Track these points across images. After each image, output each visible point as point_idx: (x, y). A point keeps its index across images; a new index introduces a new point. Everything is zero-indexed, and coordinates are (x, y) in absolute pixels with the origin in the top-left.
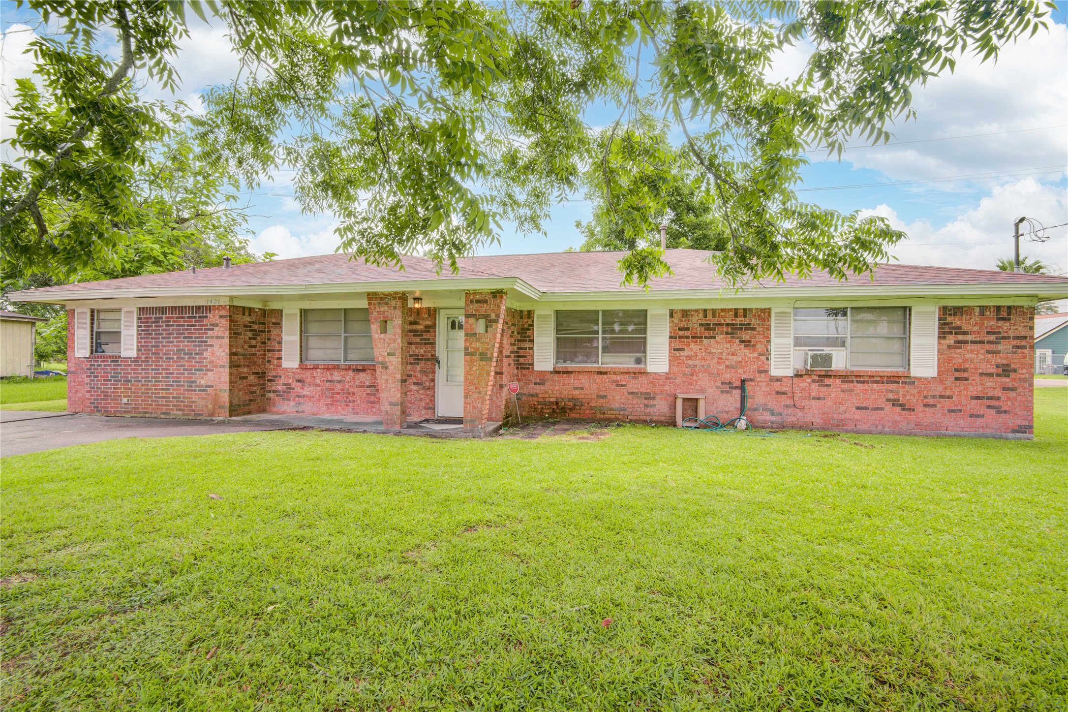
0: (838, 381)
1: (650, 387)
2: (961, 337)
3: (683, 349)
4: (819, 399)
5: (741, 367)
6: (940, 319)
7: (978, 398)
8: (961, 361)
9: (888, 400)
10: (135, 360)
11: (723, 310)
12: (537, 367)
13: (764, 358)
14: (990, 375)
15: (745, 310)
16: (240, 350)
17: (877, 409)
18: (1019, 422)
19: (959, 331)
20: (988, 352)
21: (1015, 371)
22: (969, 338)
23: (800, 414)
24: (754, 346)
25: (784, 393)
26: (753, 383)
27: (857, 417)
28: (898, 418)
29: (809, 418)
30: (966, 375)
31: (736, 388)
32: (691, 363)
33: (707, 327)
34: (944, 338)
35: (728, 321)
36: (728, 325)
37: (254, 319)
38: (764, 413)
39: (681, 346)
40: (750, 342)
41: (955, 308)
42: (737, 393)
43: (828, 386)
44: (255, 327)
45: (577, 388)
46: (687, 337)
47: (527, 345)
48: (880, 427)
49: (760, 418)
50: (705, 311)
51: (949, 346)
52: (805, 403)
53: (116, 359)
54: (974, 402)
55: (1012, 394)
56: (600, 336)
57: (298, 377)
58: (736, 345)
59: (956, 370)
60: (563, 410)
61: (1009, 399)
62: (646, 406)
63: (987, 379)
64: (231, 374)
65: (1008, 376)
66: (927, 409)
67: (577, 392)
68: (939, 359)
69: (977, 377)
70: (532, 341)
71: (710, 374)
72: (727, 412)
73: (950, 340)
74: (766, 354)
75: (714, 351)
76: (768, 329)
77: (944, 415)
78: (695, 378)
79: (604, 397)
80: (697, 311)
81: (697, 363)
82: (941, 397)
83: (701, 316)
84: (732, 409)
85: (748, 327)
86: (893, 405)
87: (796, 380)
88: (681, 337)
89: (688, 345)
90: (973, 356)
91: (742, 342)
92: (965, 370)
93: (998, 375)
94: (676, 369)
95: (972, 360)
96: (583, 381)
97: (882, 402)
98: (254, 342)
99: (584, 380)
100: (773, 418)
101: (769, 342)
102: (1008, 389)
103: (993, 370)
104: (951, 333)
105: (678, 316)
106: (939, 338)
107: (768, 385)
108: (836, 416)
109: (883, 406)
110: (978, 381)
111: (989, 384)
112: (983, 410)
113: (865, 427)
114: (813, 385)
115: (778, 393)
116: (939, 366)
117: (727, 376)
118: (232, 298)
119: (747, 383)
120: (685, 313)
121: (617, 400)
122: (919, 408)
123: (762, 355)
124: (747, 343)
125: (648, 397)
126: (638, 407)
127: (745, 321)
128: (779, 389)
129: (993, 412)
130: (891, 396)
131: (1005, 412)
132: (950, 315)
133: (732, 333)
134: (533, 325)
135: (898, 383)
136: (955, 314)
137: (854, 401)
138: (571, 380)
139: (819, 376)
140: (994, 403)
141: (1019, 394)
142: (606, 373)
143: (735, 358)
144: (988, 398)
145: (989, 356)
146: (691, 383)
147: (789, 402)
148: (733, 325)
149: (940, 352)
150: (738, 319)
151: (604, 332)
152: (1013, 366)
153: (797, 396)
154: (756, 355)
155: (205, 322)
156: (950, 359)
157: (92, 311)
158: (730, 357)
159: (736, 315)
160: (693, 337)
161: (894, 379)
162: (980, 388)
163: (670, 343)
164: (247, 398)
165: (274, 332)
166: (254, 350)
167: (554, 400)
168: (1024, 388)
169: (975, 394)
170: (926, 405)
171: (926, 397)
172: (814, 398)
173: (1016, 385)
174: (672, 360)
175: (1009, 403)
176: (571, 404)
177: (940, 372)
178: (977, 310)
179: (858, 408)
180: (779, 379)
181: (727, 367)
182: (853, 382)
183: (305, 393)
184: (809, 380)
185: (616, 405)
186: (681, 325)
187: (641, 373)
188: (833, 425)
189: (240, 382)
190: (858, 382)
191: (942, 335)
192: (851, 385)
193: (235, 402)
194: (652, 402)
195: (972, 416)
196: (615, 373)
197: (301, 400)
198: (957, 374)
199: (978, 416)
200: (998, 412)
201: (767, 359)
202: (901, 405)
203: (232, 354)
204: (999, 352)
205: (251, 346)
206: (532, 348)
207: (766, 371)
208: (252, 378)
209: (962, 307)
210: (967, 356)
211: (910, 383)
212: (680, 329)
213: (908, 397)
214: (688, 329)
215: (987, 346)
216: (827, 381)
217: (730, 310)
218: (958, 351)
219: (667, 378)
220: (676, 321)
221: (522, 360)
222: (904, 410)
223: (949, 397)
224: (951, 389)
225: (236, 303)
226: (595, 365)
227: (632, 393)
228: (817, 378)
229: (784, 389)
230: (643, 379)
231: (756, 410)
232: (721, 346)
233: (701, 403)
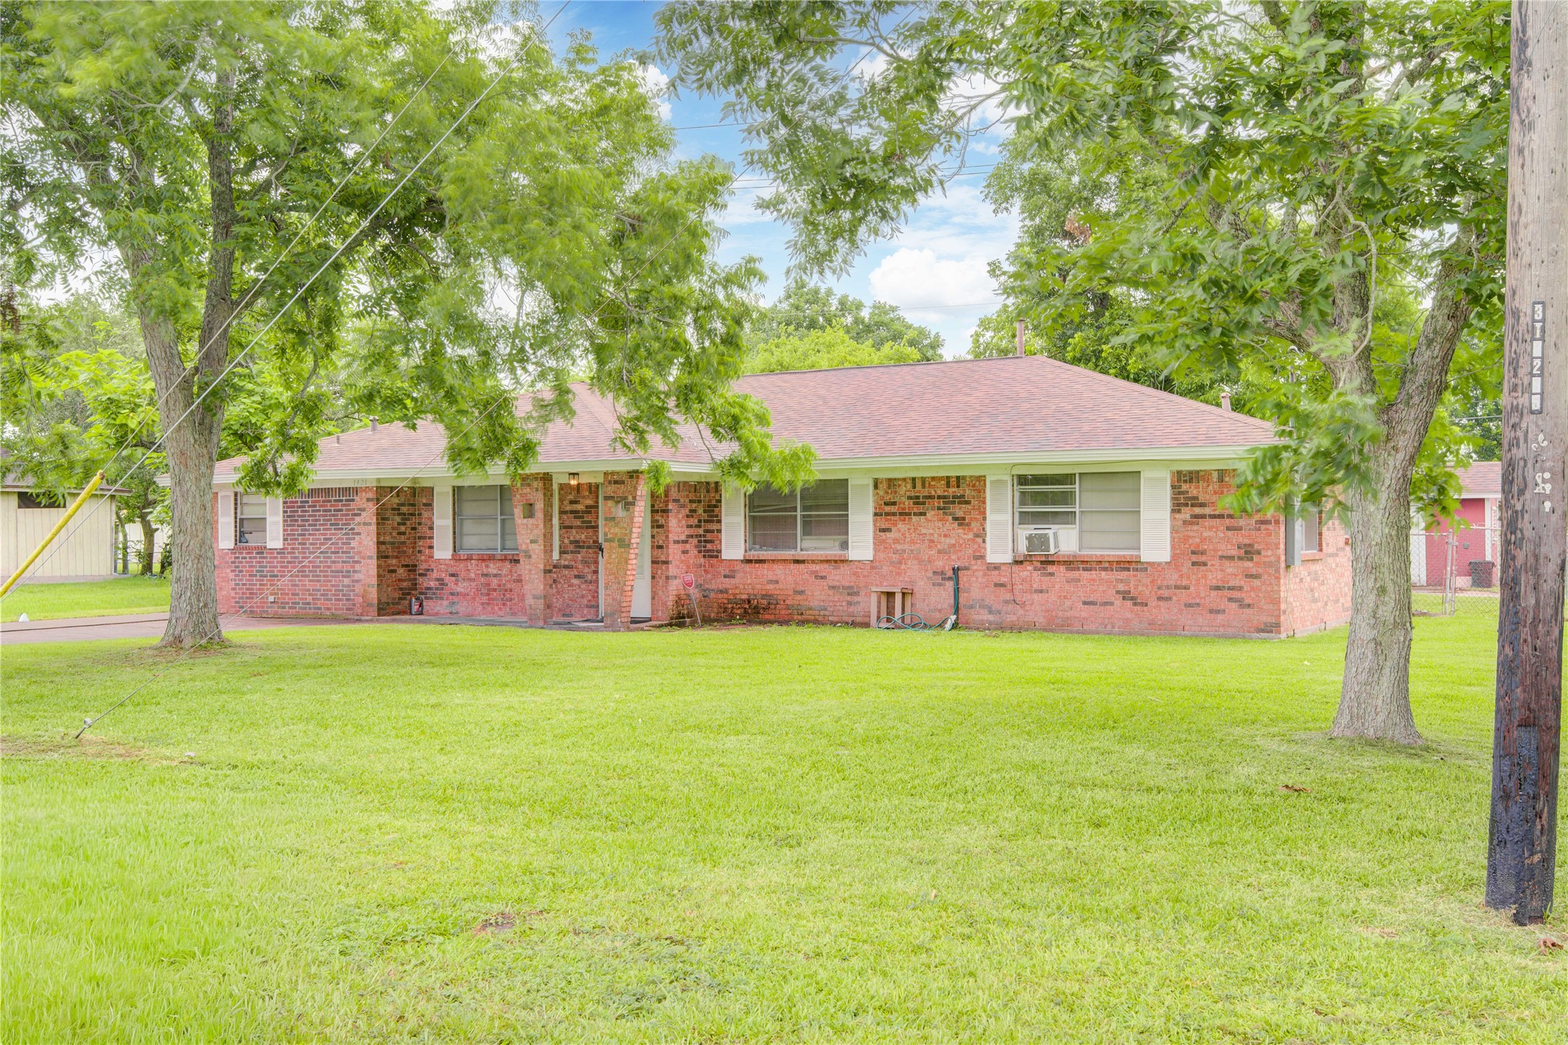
0: (1062, 568)
1: (853, 578)
2: (1197, 510)
3: (888, 530)
4: (1041, 591)
5: (955, 552)
6: (1173, 487)
7: (1218, 588)
8: (1198, 540)
9: (1118, 592)
10: (281, 552)
11: (933, 478)
12: (726, 555)
13: (980, 540)
14: (1231, 558)
15: (958, 478)
16: (388, 539)
17: (1106, 604)
18: (1265, 619)
19: (1195, 502)
20: (1228, 529)
21: (1259, 553)
22: (1207, 511)
23: (1021, 612)
24: (969, 524)
25: (1002, 585)
26: (969, 572)
27: (1084, 614)
28: (1129, 615)
29: (1031, 617)
30: (1203, 559)
31: (950, 579)
32: (899, 547)
33: (916, 500)
34: (1179, 511)
35: (940, 493)
36: (939, 497)
37: (402, 500)
38: (981, 611)
39: (887, 526)
40: (964, 519)
41: (1191, 472)
42: (950, 585)
43: (1052, 574)
44: (404, 509)
45: (771, 582)
46: (894, 514)
47: (714, 527)
48: (1109, 627)
49: (977, 617)
50: (914, 479)
51: (1185, 522)
52: (1027, 597)
53: (261, 550)
54: (1214, 593)
55: (1256, 583)
56: (799, 513)
57: (451, 570)
58: (950, 525)
59: (1193, 553)
60: (756, 610)
61: (1253, 589)
62: (850, 604)
63: (1227, 563)
64: (379, 566)
65: (1252, 559)
66: (1161, 603)
67: (771, 587)
68: (1173, 539)
69: (1216, 562)
70: (719, 521)
71: (920, 561)
72: (940, 611)
73: (1186, 514)
74: (981, 535)
75: (924, 531)
76: (984, 503)
77: (1180, 611)
78: (903, 567)
79: (802, 592)
80: (904, 479)
81: (906, 547)
82: (1177, 587)
83: (909, 486)
84: (945, 606)
85: (962, 500)
86: (1124, 598)
87: (1016, 568)
88: (887, 514)
89: (895, 525)
90: (1212, 534)
91: (955, 519)
92: (1203, 553)
93: (1240, 558)
94: (881, 556)
95: (1210, 539)
96: (778, 572)
97: (1111, 595)
98: (403, 528)
99: (779, 570)
100: (991, 618)
101: (985, 519)
102: (1251, 576)
103: (1234, 552)
104: (1187, 505)
105: (883, 486)
106: (1173, 511)
107: (984, 575)
108: (1060, 614)
109: (1113, 599)
110: (1217, 566)
111: (1230, 570)
112: (1224, 604)
113: (1093, 627)
114: (1035, 574)
115: (996, 585)
116: (1173, 547)
117: (939, 564)
118: (379, 480)
119: (961, 573)
120: (891, 482)
121: (817, 596)
122: (1153, 602)
123: (977, 536)
124: (960, 521)
125: (852, 592)
126: (839, 606)
127: (959, 492)
128: (996, 580)
129: (1234, 605)
130: (1121, 587)
131: (1249, 605)
132: (1185, 481)
133: (944, 508)
134: (720, 501)
135: (1128, 570)
136: (1191, 480)
137: (1080, 594)
138: (764, 570)
139: (1042, 562)
140: (1236, 594)
141: (1264, 583)
142: (803, 562)
143: (948, 540)
144: (1229, 589)
145: (1230, 533)
146: (899, 574)
147: (1008, 596)
148: (944, 497)
149: (1174, 530)
150: (951, 490)
151: (805, 508)
152: (1256, 546)
153: (1018, 587)
154: (971, 536)
155: (352, 505)
156: (1186, 539)
157: (236, 494)
158: (943, 539)
159: (948, 485)
160: (901, 514)
161: (1125, 565)
162: (1220, 575)
163: (875, 521)
164: (397, 595)
165: (425, 514)
166: (403, 538)
167: (745, 597)
168: (1270, 575)
169: (1214, 583)
170: (1160, 599)
171: (1159, 588)
172: (1036, 591)
173: (1261, 571)
174: (878, 543)
175: (1253, 594)
176: (765, 602)
177: (1174, 556)
178: (1215, 475)
179: (1085, 603)
180: (996, 567)
181: (939, 552)
182: (1078, 569)
183: (459, 589)
184: (1030, 568)
185: (814, 603)
186: (887, 498)
187: (843, 561)
188: (1057, 625)
189: (388, 575)
190: (1085, 569)
191: (1177, 508)
192: (1076, 574)
193: (384, 600)
194: (856, 599)
195: (1211, 611)
196: (813, 562)
197: (455, 599)
198: (1194, 558)
199: (1218, 612)
200: (1241, 606)
201: (984, 541)
202: (1132, 599)
203: (379, 543)
204: (1240, 529)
205: (400, 533)
206: (719, 531)
207: (982, 557)
208: (401, 571)
209: (1198, 472)
210: (1205, 534)
211: (1141, 570)
212: (886, 504)
213: (1140, 588)
214: (894, 504)
215: (1227, 521)
216: (1050, 569)
217: (941, 479)
218: (1195, 528)
219: (872, 568)
220: (881, 493)
221: (709, 546)
222: (1135, 604)
223: (1186, 588)
224: (1188, 578)
225: (383, 484)
226: (793, 552)
227: (833, 587)
228: (1038, 565)
229: (1003, 580)
230: (844, 569)
231: (971, 607)
232: (932, 526)
233: (898, 598)
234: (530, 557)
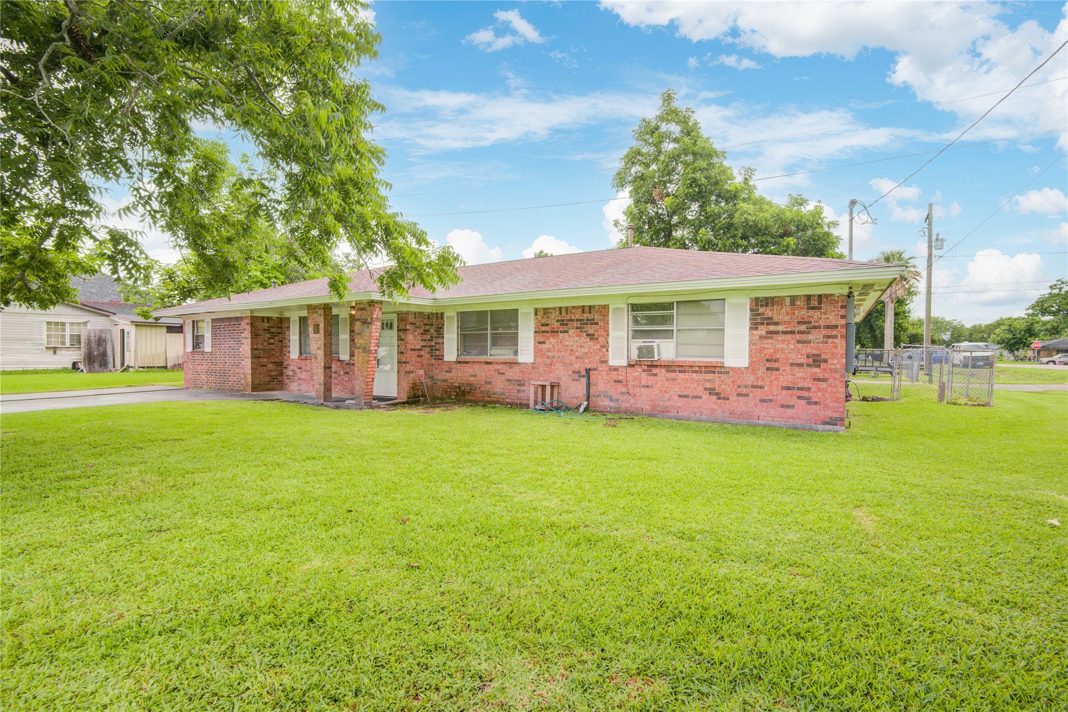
0: (663, 370)
1: (521, 375)
2: (772, 328)
3: (544, 343)
4: (648, 387)
5: (587, 358)
6: (751, 310)
7: (788, 388)
8: (772, 351)
9: (705, 389)
10: (211, 354)
11: (573, 307)
12: (446, 359)
13: (604, 350)
14: (800, 365)
15: (590, 307)
16: (260, 347)
17: (696, 397)
18: (830, 414)
19: (770, 321)
20: (798, 342)
21: (826, 361)
22: (780, 328)
23: (633, 401)
24: (597, 339)
25: (620, 382)
26: (597, 372)
27: (679, 404)
28: (714, 406)
29: (639, 405)
30: (776, 365)
31: (584, 376)
32: (551, 354)
33: (562, 322)
34: (756, 329)
35: (578, 317)
36: (577, 320)
37: (272, 324)
38: (605, 399)
39: (543, 340)
40: (594, 335)
41: (766, 299)
42: (584, 380)
43: (655, 375)
44: (273, 330)
45: (472, 376)
46: (547, 332)
47: (440, 341)
48: (698, 414)
49: (602, 403)
50: (560, 308)
51: (761, 337)
52: (637, 390)
53: (203, 353)
54: (785, 392)
55: (823, 385)
56: (489, 332)
57: (299, 365)
58: (584, 339)
59: (768, 360)
60: (464, 393)
61: (819, 390)
62: (519, 391)
63: (797, 369)
64: (252, 363)
65: (819, 366)
66: (740, 398)
67: (472, 379)
68: (751, 350)
69: (788, 368)
70: (443, 337)
71: (564, 364)
72: (577, 398)
73: (762, 331)
74: (605, 346)
75: (567, 343)
76: (608, 324)
77: (756, 404)
78: (553, 367)
79: (490, 383)
80: (554, 309)
81: (555, 354)
82: (753, 387)
83: (557, 313)
84: (580, 395)
85: (593, 322)
86: (710, 394)
87: (629, 370)
88: (543, 332)
89: (548, 339)
90: (784, 346)
91: (588, 335)
92: (776, 360)
93: (809, 365)
94: (539, 360)
95: (783, 351)
96: (476, 369)
97: (700, 391)
98: (272, 341)
99: (477, 369)
100: (612, 404)
101: (608, 335)
102: (819, 380)
103: (803, 360)
104: (763, 324)
105: (541, 313)
106: (751, 329)
107: (607, 374)
108: (661, 403)
109: (701, 394)
110: (788, 371)
111: (799, 375)
112: (793, 401)
113: (686, 414)
114: (643, 374)
115: (616, 381)
116: (751, 356)
117: (577, 366)
118: (252, 311)
119: (591, 373)
120: (546, 311)
121: (499, 386)
122: (733, 397)
123: (603, 347)
124: (591, 336)
125: (520, 383)
126: (512, 393)
127: (590, 317)
128: (616, 378)
129: (803, 402)
130: (708, 385)
131: (816, 403)
132: (762, 306)
133: (580, 328)
134: (443, 325)
135: (714, 372)
136: (767, 305)
137: (677, 389)
138: (469, 369)
139: (648, 366)
140: (805, 394)
141: (830, 385)
142: (490, 363)
143: (583, 350)
144: (798, 389)
145: (800, 346)
146: (550, 372)
147: (624, 390)
148: (581, 320)
149: (751, 343)
150: (585, 315)
151: (493, 328)
152: (823, 356)
153: (631, 383)
154: (598, 347)
155: (239, 327)
156: (762, 350)
157: (193, 322)
158: (579, 349)
159: (583, 312)
160: (552, 332)
161: (711, 369)
162: (790, 378)
163: (535, 337)
164: (267, 380)
165: (287, 333)
166: (272, 346)
167: (457, 384)
168: (835, 379)
169: (785, 384)
170: (739, 395)
171: (739, 387)
172: (644, 386)
173: (827, 375)
174: (537, 352)
175: (820, 394)
176: (468, 388)
177: (751, 363)
178: (788, 300)
179: (680, 396)
180: (616, 369)
181: (577, 358)
182: (675, 371)
183: (303, 377)
184: (639, 370)
185: (497, 390)
186: (543, 321)
187: (515, 363)
188: (659, 411)
189: (260, 368)
190: (680, 372)
191: (754, 327)
192: (673, 375)
193: (257, 382)
194: (523, 388)
195: (782, 406)
196: (497, 363)
197: (301, 382)
198: (768, 365)
199: (788, 407)
200: (809, 403)
201: (607, 351)
202: (717, 394)
203: (252, 349)
204: (810, 342)
205: (270, 344)
206: (443, 343)
207: (606, 362)
208: (271, 366)
209: (773, 298)
210: (778, 346)
211: (724, 373)
212: (542, 325)
213: (723, 386)
214: (547, 325)
215: (798, 336)
216: (654, 371)
217: (579, 307)
218: (770, 341)
219: (533, 368)
220: (539, 318)
221: (437, 353)
222: (719, 398)
223: (761, 387)
224: (763, 379)
225: (256, 314)
226: (485, 357)
227: (509, 380)
228: (646, 367)
229: (620, 378)
230: (516, 369)
231: (598, 396)
232: (573, 339)
233: (548, 389)
234: (317, 358)
